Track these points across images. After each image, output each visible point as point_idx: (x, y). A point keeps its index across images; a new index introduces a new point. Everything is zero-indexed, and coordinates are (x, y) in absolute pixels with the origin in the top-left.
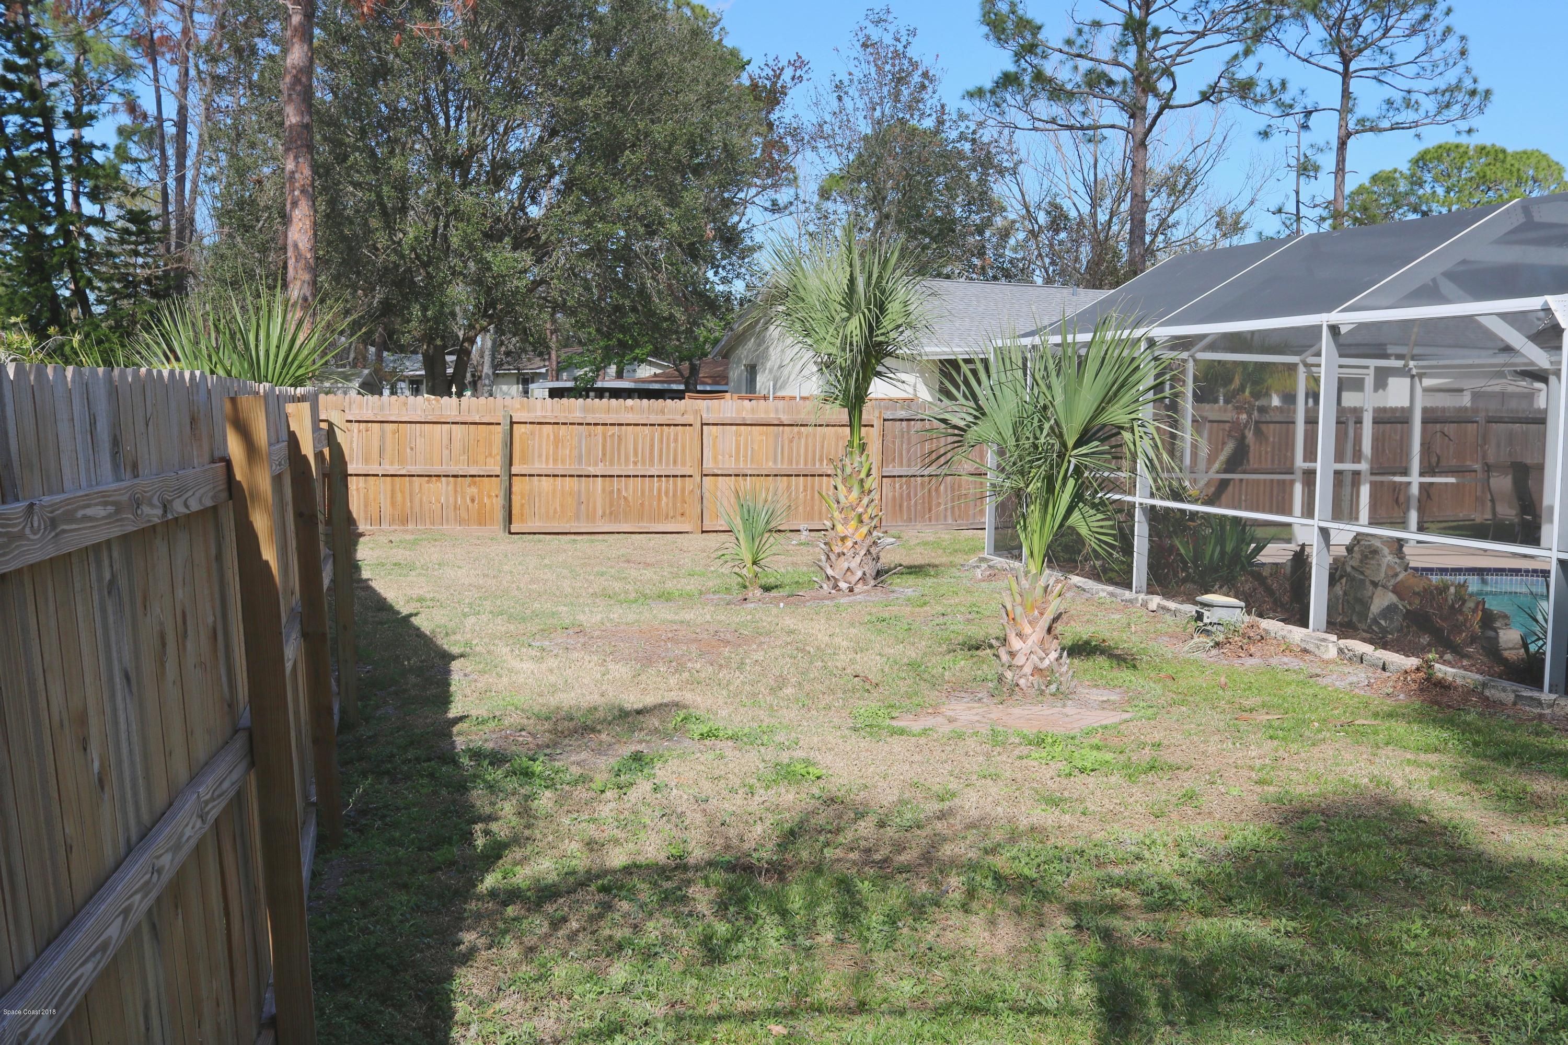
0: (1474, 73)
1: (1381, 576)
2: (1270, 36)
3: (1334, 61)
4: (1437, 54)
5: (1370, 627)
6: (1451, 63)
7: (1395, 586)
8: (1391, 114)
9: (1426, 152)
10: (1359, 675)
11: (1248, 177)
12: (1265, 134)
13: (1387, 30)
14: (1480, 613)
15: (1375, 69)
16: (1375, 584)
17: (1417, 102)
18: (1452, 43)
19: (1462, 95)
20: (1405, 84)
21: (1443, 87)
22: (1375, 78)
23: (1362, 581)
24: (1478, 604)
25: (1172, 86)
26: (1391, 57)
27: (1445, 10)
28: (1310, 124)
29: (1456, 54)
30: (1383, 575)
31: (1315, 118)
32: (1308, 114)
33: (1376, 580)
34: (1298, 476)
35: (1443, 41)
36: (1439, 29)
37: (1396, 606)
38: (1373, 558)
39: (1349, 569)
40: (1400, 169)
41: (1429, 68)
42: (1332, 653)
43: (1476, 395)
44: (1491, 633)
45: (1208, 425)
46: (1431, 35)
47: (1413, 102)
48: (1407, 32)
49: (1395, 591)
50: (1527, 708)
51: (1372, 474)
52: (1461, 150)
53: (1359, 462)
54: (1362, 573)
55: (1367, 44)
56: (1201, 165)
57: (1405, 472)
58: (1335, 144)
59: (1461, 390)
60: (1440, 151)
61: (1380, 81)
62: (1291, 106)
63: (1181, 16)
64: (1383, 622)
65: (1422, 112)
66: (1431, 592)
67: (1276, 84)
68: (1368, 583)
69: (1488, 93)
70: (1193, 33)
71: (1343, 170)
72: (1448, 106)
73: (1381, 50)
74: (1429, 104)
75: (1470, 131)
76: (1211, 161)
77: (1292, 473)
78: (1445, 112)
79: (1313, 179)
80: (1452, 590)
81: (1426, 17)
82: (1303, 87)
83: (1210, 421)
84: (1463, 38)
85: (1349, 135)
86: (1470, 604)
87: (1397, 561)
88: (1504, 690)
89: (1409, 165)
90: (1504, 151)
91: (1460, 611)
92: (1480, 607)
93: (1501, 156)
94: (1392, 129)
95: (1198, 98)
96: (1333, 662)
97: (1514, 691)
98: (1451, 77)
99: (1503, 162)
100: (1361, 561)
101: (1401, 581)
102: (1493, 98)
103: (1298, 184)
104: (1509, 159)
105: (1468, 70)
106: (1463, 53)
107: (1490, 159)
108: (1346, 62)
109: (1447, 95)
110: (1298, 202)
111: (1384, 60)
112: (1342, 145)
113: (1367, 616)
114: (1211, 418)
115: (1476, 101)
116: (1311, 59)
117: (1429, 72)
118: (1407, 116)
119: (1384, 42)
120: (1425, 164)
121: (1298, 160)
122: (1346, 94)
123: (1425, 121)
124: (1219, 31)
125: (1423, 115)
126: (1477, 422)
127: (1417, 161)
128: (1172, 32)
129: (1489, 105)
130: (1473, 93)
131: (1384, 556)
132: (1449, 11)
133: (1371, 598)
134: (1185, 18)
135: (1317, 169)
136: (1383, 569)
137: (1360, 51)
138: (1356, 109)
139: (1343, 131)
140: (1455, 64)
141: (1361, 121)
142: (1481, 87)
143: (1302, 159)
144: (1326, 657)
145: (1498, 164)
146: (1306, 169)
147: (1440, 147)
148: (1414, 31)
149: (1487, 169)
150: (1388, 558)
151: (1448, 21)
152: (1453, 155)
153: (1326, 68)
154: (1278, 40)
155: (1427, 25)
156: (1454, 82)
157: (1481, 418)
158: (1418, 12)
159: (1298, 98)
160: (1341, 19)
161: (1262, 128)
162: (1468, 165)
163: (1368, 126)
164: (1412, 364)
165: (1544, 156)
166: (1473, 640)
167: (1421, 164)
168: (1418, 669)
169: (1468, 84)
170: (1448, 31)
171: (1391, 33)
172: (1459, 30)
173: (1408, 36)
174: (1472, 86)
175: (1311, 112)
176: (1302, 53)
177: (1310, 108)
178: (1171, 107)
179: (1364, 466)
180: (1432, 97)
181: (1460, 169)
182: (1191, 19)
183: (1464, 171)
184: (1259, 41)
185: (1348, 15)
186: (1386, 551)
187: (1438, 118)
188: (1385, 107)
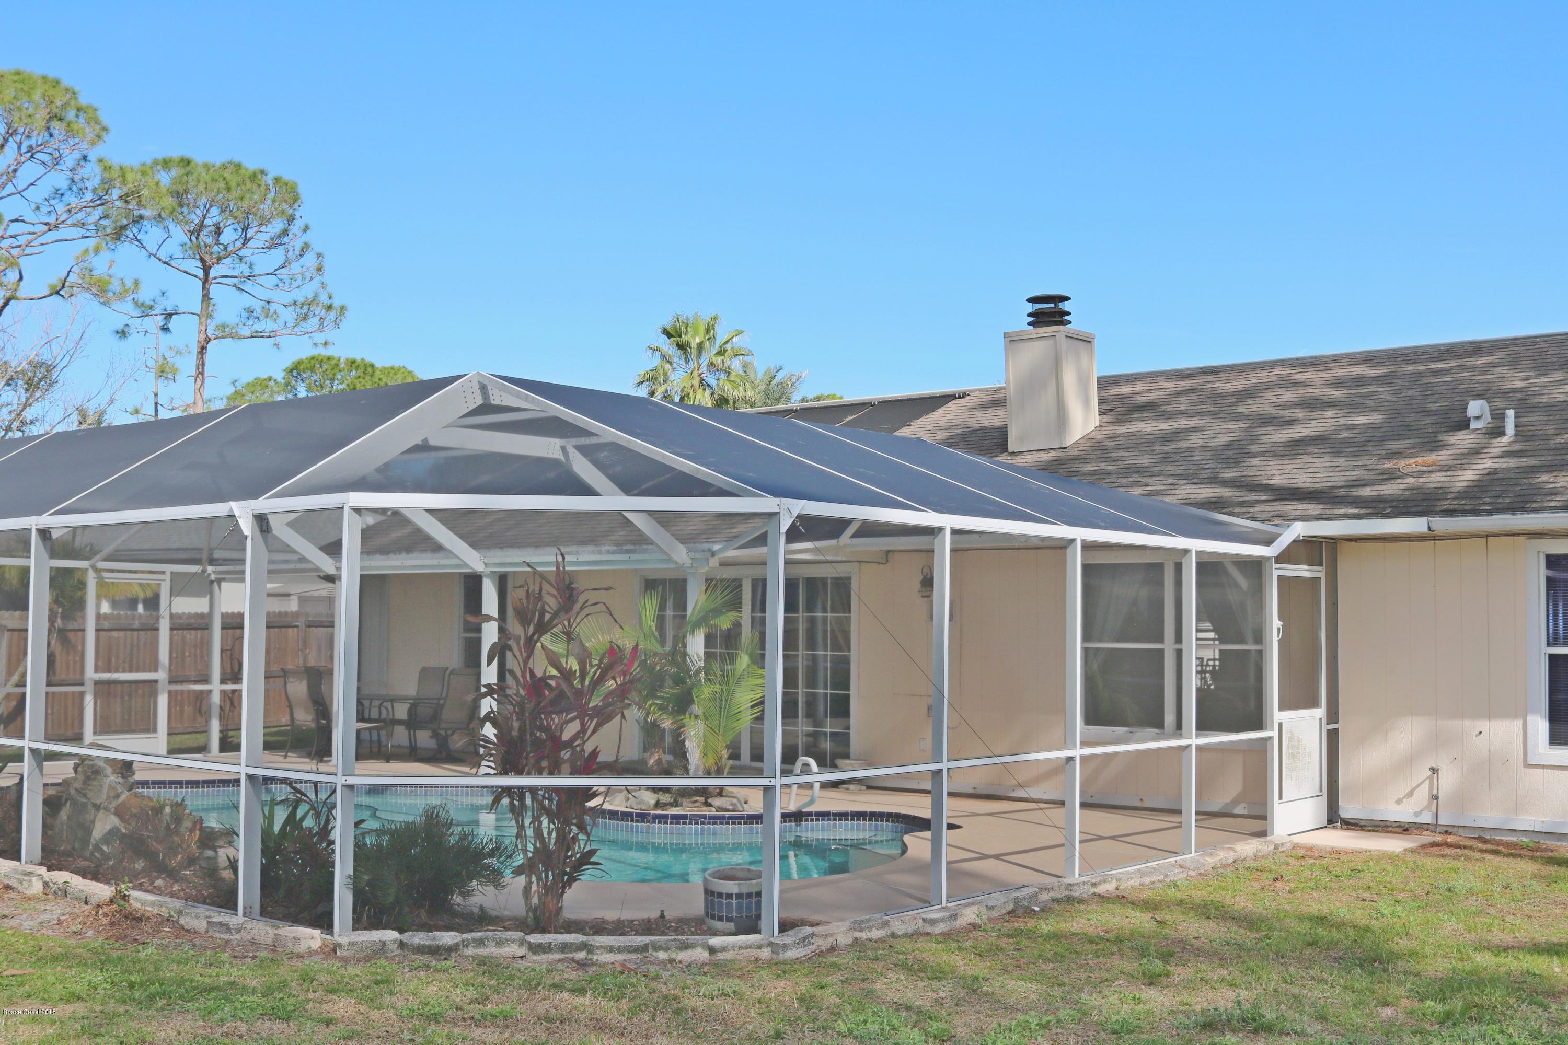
0: (329, 289)
1: (102, 798)
2: (131, 235)
3: (194, 266)
4: (295, 268)
5: (92, 854)
6: (308, 278)
7: (116, 808)
8: (251, 322)
9: (300, 362)
10: (55, 910)
11: (108, 377)
12: (123, 333)
13: (246, 241)
14: (198, 832)
15: (235, 277)
16: (97, 807)
17: (275, 313)
18: (310, 260)
19: (319, 308)
20: (264, 294)
21: (301, 300)
22: (235, 286)
23: (84, 805)
24: (195, 823)
25: (18, 277)
26: (251, 267)
27: (303, 227)
28: (171, 326)
29: (313, 269)
30: (104, 796)
31: (174, 323)
32: (169, 316)
33: (98, 802)
34: (89, 688)
35: (301, 255)
36: (298, 244)
37: (118, 830)
38: (94, 779)
39: (72, 792)
40: (275, 377)
41: (288, 281)
42: (36, 887)
43: (303, 600)
44: (209, 853)
45: (7, 635)
46: (291, 250)
47: (272, 312)
48: (267, 244)
49: (118, 813)
50: (218, 935)
51: (170, 682)
52: (333, 362)
53: (156, 670)
54: (85, 795)
55: (227, 252)
56: (57, 361)
57: (206, 680)
58: (195, 348)
59: (288, 595)
60: (313, 362)
61: (239, 289)
62: (151, 307)
63: (33, 206)
64: (105, 848)
65: (281, 322)
66: (147, 814)
67: (129, 283)
68: (90, 807)
69: (343, 308)
70: (46, 224)
71: (202, 374)
72: (305, 318)
73: (241, 259)
74: (288, 315)
75: (326, 344)
76: (68, 357)
77: (82, 684)
78: (303, 324)
79: (171, 382)
80: (168, 810)
81: (285, 232)
82: (164, 289)
83: (9, 630)
84: (319, 255)
85: (208, 340)
86: (187, 824)
87: (121, 780)
88: (197, 917)
89: (283, 374)
90: (372, 366)
91: (177, 833)
92: (198, 826)
93: (370, 370)
94: (252, 337)
95: (47, 292)
96: (35, 898)
97: (207, 917)
98: (308, 291)
99: (372, 376)
100: (84, 783)
101: (123, 803)
102: (347, 314)
103: (157, 385)
104: (377, 373)
105: (323, 285)
106: (319, 269)
107: (360, 372)
108: (206, 269)
109: (306, 307)
110: (156, 404)
111: (244, 269)
112: (202, 350)
113: (88, 841)
114: (10, 627)
115: (332, 315)
116: (172, 262)
117: (287, 284)
118: (266, 325)
119: (243, 252)
120: (299, 374)
121: (157, 361)
122: (206, 297)
123: (284, 332)
124: (74, 225)
125: (282, 325)
126: (297, 627)
127: (291, 371)
128: (23, 221)
129: (344, 320)
130: (329, 308)
131: (107, 776)
132: (306, 229)
133: (93, 822)
134: (38, 208)
135: (175, 372)
136: (105, 791)
137: (219, 259)
138: (215, 315)
139: (203, 337)
140: (311, 279)
141: (223, 327)
142: (337, 303)
143: (161, 361)
144: (29, 892)
145: (367, 378)
146: (164, 372)
147: (313, 358)
148: (275, 243)
149: (357, 382)
150: (112, 778)
151: (308, 237)
152: (325, 367)
153: (186, 272)
154: (137, 240)
155: (286, 240)
156: (310, 296)
157: (301, 622)
158: (277, 226)
159: (159, 298)
160: (202, 226)
161: (120, 327)
162: (339, 377)
163: (227, 333)
164: (210, 569)
165: (410, 372)
166: (191, 861)
167: (295, 373)
168: (111, 901)
169: (324, 298)
170: (306, 247)
171: (250, 244)
172: (317, 247)
173: (269, 248)
174: (328, 302)
175: (170, 315)
176: (162, 254)
177: (170, 310)
178: (17, 299)
179: (161, 675)
180: (291, 309)
181: (332, 380)
182: (45, 209)
183: (336, 382)
184: (119, 239)
185: (208, 222)
186: (109, 770)
187: (296, 329)
188: (245, 315)
